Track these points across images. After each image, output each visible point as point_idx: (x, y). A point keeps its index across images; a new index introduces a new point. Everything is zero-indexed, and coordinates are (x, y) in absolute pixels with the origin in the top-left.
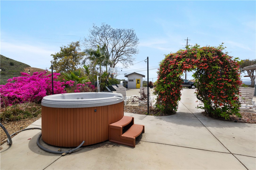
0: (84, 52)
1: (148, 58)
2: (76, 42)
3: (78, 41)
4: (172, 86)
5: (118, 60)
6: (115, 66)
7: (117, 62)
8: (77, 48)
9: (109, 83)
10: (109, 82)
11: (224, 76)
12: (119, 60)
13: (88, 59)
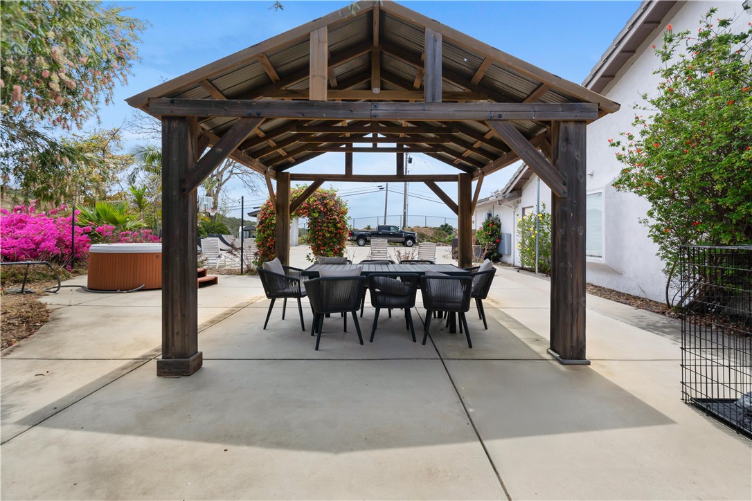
0: (132, 154)
1: (242, 197)
2: (111, 128)
3: (116, 129)
4: (268, 235)
5: (231, 172)
6: (223, 187)
7: (229, 177)
8: (112, 144)
9: (200, 232)
10: (203, 229)
11: (325, 225)
12: (234, 172)
13: (141, 169)
